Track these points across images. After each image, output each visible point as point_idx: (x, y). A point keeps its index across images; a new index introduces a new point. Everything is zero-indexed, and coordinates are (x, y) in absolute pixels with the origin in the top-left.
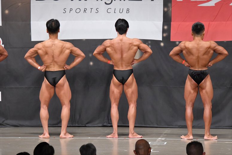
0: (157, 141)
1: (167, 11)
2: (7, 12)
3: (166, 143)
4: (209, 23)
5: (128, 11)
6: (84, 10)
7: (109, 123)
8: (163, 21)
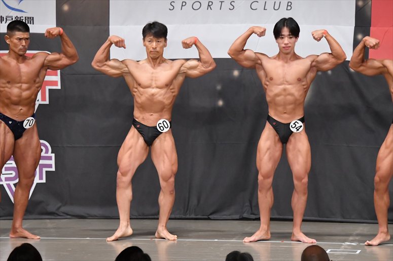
0: (343, 247)
1: (364, 6)
2: (66, 8)
3: (359, 251)
5: (290, 6)
6: (209, 5)
7: (253, 214)
8: (354, 26)
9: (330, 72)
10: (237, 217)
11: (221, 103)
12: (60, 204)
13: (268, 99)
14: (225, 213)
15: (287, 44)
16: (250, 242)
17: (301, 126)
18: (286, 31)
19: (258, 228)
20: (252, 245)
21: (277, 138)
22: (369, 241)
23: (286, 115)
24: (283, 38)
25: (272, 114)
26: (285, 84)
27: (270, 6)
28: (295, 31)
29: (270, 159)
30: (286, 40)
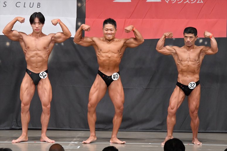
0: (70, 144)
1: (81, 6)
3: (79, 147)
4: (125, 20)
5: (39, 5)
7: (18, 126)
8: (76, 17)
9: (62, 44)
10: (9, 128)
13: (26, 59)
15: (38, 27)
16: (16, 142)
17: (46, 75)
18: (37, 20)
19: (21, 134)
20: (17, 144)
21: (32, 82)
22: (85, 141)
23: (37, 69)
24: (35, 24)
25: (29, 68)
26: (36, 51)
27: (27, 5)
28: (42, 20)
29: (28, 94)
30: (37, 25)
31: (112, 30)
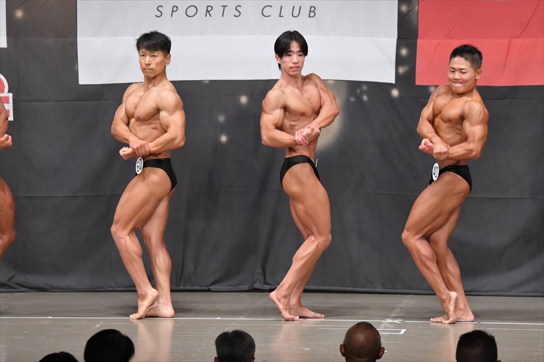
0: (383, 325)
1: (409, 12)
2: (19, 14)
3: (403, 331)
4: (510, 43)
5: (313, 11)
6: (207, 11)
7: (266, 283)
8: (397, 37)
10: (247, 287)
11: (224, 139)
12: (12, 273)
14: (230, 283)
18: (295, 46)
24: (290, 55)
27: (287, 12)
30: (295, 58)
31: (464, 71)
